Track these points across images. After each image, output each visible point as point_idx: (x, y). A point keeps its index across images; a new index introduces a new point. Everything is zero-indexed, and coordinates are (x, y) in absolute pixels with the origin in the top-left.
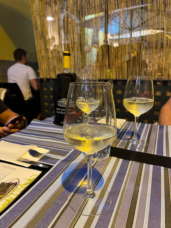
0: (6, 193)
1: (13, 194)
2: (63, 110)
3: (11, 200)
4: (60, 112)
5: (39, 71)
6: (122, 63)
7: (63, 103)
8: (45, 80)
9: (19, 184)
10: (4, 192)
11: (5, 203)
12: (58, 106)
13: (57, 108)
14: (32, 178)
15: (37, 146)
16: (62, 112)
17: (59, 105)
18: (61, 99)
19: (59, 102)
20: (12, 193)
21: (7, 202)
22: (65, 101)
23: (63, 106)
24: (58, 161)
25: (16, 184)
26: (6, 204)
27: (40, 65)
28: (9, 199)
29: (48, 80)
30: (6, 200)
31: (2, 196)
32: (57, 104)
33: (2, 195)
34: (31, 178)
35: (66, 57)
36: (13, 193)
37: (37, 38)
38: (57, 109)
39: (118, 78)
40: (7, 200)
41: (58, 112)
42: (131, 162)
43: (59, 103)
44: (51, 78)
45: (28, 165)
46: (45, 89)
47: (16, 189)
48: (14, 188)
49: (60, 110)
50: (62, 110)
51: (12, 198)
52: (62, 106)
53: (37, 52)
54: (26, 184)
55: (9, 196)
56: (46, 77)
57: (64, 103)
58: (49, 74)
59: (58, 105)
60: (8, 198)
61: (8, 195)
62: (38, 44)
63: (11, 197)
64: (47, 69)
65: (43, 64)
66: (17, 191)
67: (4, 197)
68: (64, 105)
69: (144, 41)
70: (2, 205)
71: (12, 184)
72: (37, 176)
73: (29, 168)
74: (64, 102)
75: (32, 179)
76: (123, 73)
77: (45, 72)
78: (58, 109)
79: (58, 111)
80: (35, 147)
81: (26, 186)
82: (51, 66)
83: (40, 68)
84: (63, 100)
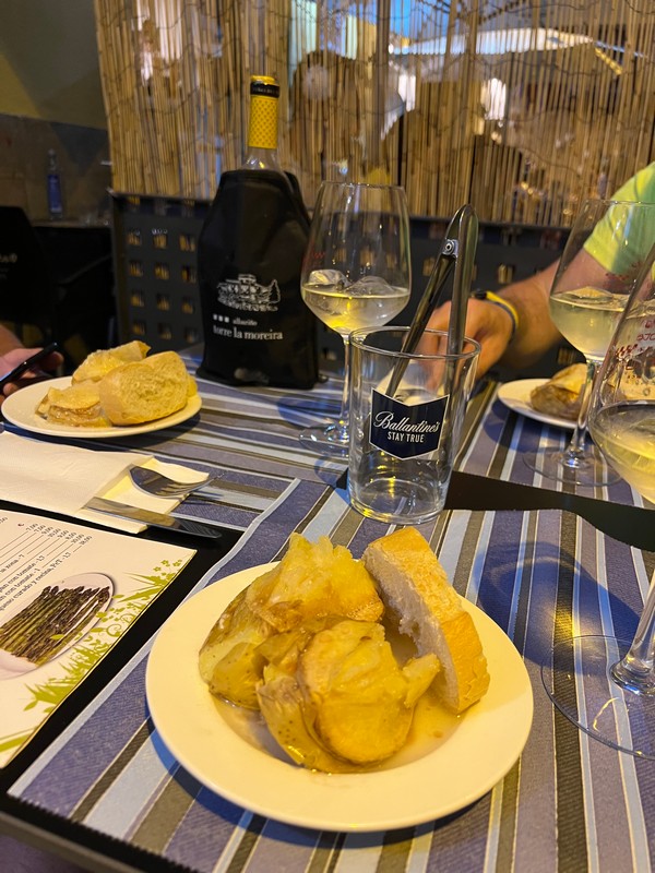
0: (72, 625)
1: (101, 630)
2: (243, 323)
3: (98, 653)
4: (227, 332)
5: (111, 163)
6: (451, 152)
7: (245, 294)
8: (137, 201)
9: (119, 592)
10: (64, 623)
11: (80, 661)
12: (221, 304)
13: (218, 314)
14: (164, 574)
15: (156, 457)
16: (235, 329)
17: (224, 302)
18: (236, 279)
19: (223, 288)
20: (99, 626)
21: (87, 658)
22: (252, 285)
23: (244, 304)
24: (256, 516)
25: (103, 595)
26: (86, 667)
27: (116, 138)
28: (92, 647)
29: (148, 202)
30: (78, 651)
31: (60, 637)
32: (218, 295)
33: (60, 632)
34: (158, 574)
35: (264, 102)
36: (102, 625)
37: (104, 17)
38: (215, 317)
39: (433, 214)
40: (82, 652)
41: (220, 331)
42: (526, 514)
43: (227, 294)
44: (161, 195)
45: (137, 527)
46: (133, 240)
47: (110, 613)
48: (102, 610)
49: (231, 320)
50: (237, 321)
51: (102, 643)
52: (237, 306)
53: (103, 79)
54: (146, 595)
55: (86, 638)
56: (138, 191)
57: (248, 293)
58: (153, 177)
59: (223, 299)
60: (85, 645)
61: (84, 632)
62: (109, 46)
63: (98, 641)
64: (147, 157)
65: (129, 135)
66: (117, 620)
67: (68, 639)
68: (247, 302)
69: (546, 65)
70: (69, 670)
71: (90, 593)
72: (181, 567)
73: (140, 535)
74: (249, 290)
75: (163, 578)
76: (452, 195)
77: (137, 170)
78: (221, 318)
79: (222, 325)
80: (149, 459)
81: (146, 603)
82: (160, 145)
83: (117, 152)
84: (244, 280)
